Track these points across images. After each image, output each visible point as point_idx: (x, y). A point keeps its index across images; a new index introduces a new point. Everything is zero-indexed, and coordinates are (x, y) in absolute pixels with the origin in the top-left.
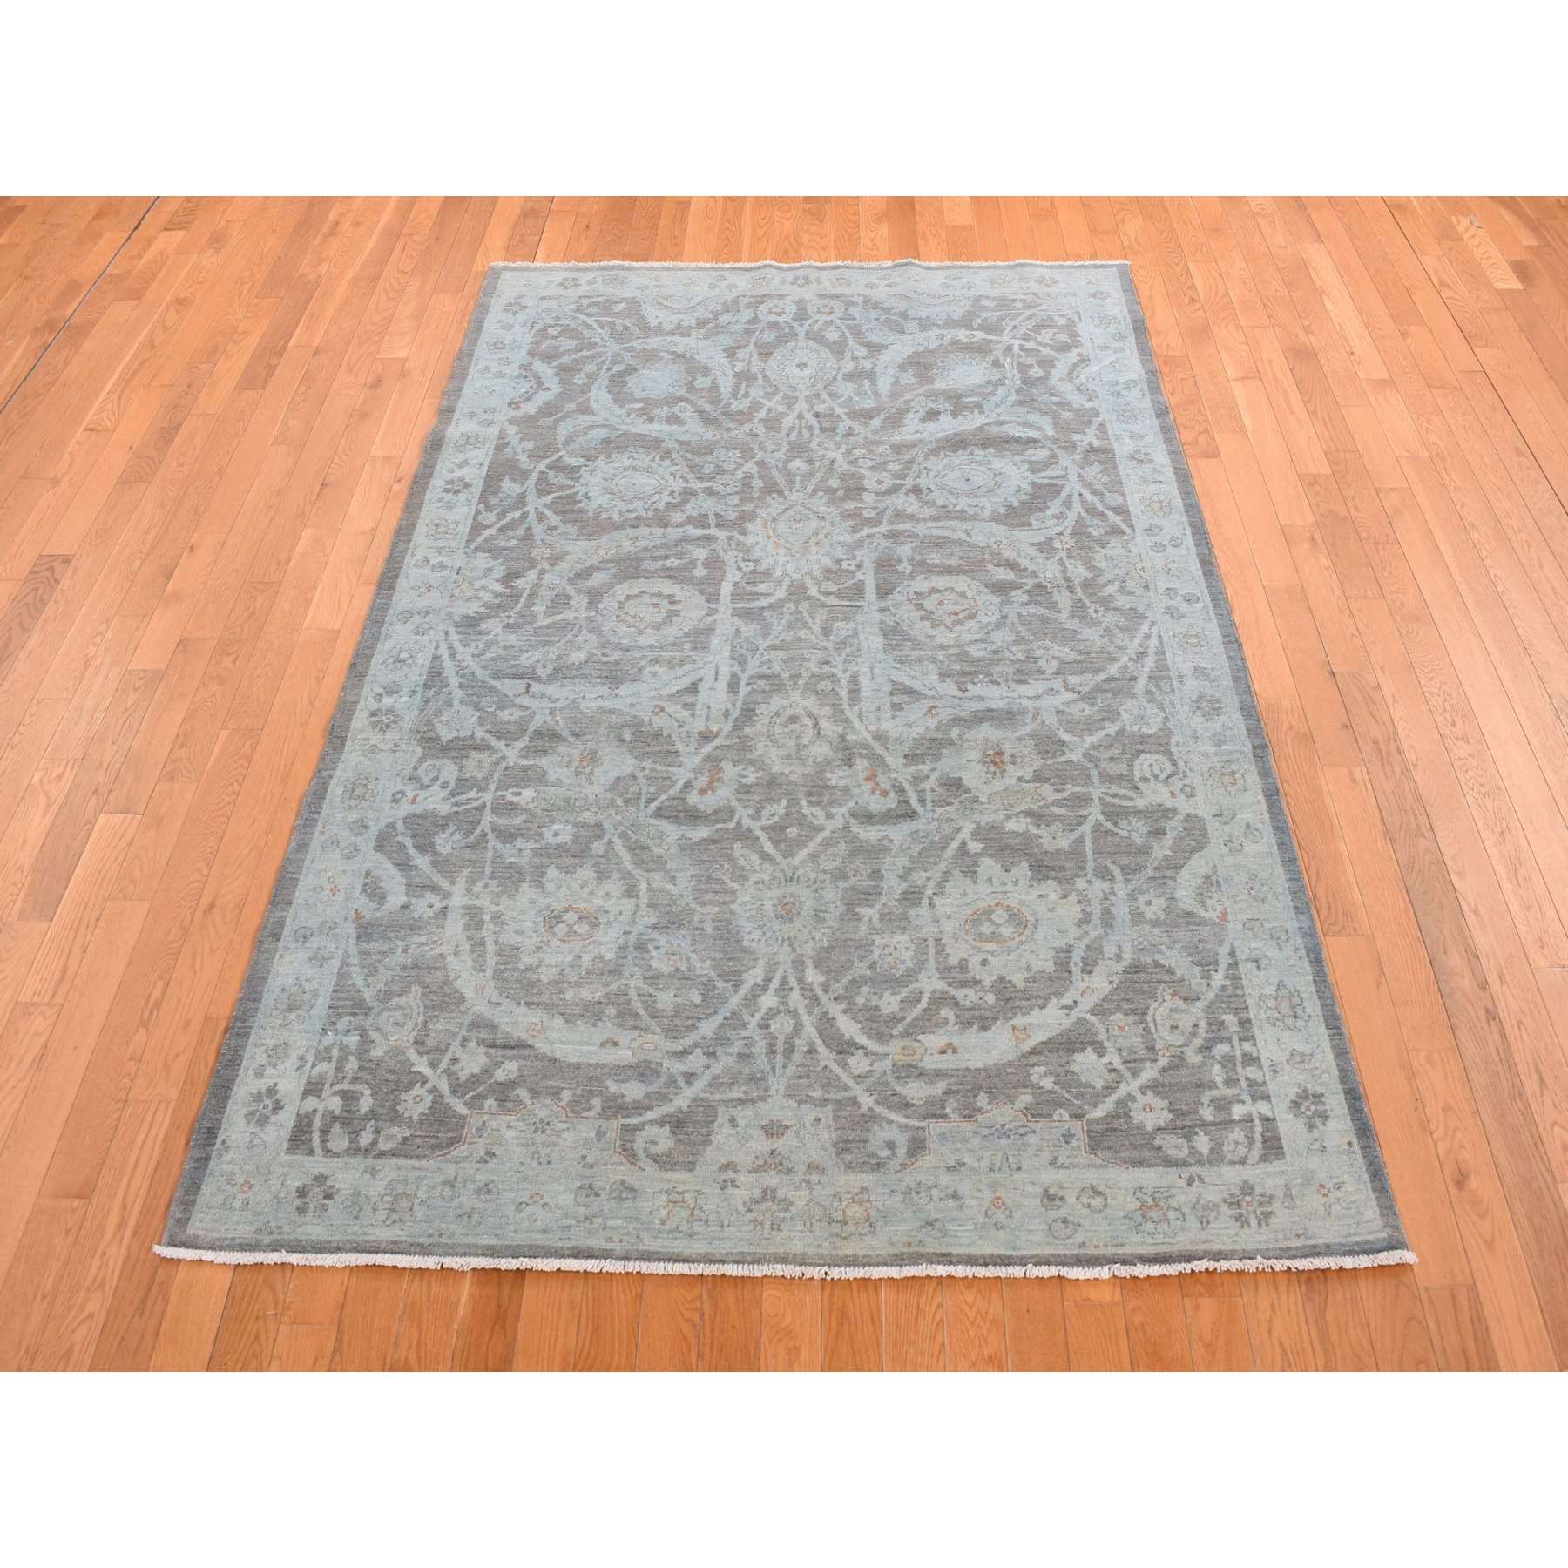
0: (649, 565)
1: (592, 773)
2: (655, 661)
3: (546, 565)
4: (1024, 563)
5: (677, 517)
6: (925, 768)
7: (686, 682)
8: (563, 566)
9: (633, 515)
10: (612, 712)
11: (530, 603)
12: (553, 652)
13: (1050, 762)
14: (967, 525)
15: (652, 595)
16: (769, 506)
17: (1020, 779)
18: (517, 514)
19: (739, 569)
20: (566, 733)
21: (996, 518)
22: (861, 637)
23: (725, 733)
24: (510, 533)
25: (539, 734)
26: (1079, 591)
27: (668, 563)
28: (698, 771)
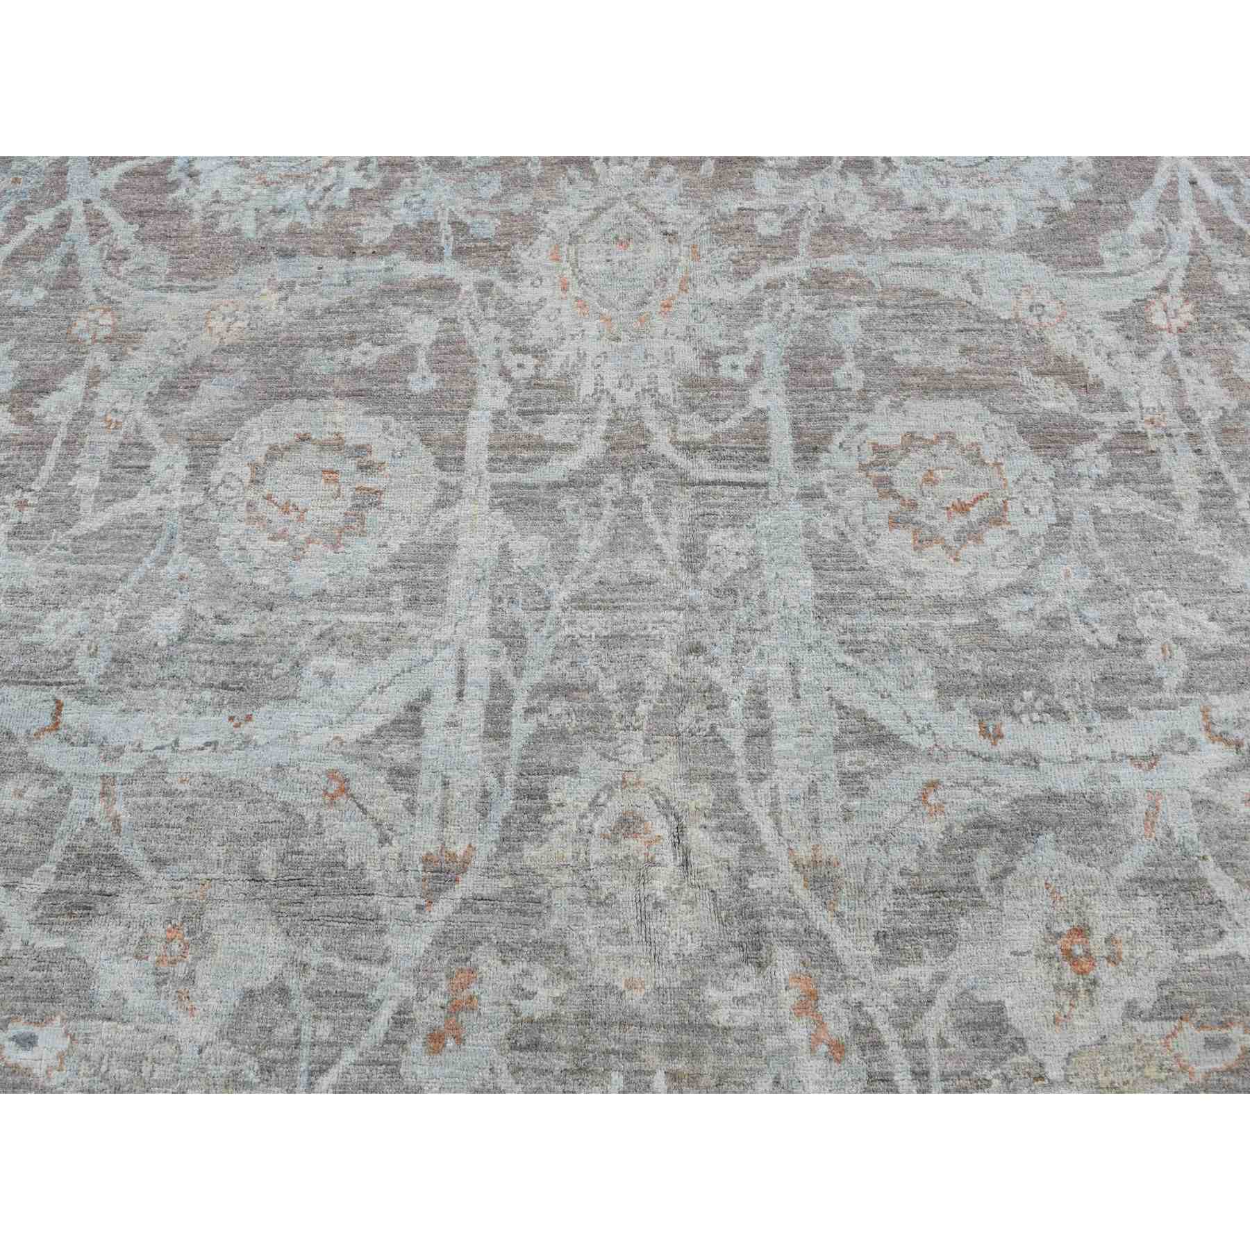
0: (319, 362)
1: (191, 979)
2: (328, 639)
3: (99, 358)
4: (1096, 367)
5: (374, 230)
6: (921, 973)
7: (395, 701)
8: (139, 360)
9: (284, 223)
10: (234, 789)
11: (68, 467)
12: (113, 608)
13: (1192, 956)
14: (969, 261)
15: (323, 446)
16: (563, 202)
17: (1131, 1010)
18: (45, 219)
19: (504, 373)
20: (134, 855)
21: (1028, 244)
22: (768, 573)
23: (479, 861)
24: (32, 268)
25: (79, 861)
26: (1212, 446)
27: (357, 358)
28: (422, 976)
